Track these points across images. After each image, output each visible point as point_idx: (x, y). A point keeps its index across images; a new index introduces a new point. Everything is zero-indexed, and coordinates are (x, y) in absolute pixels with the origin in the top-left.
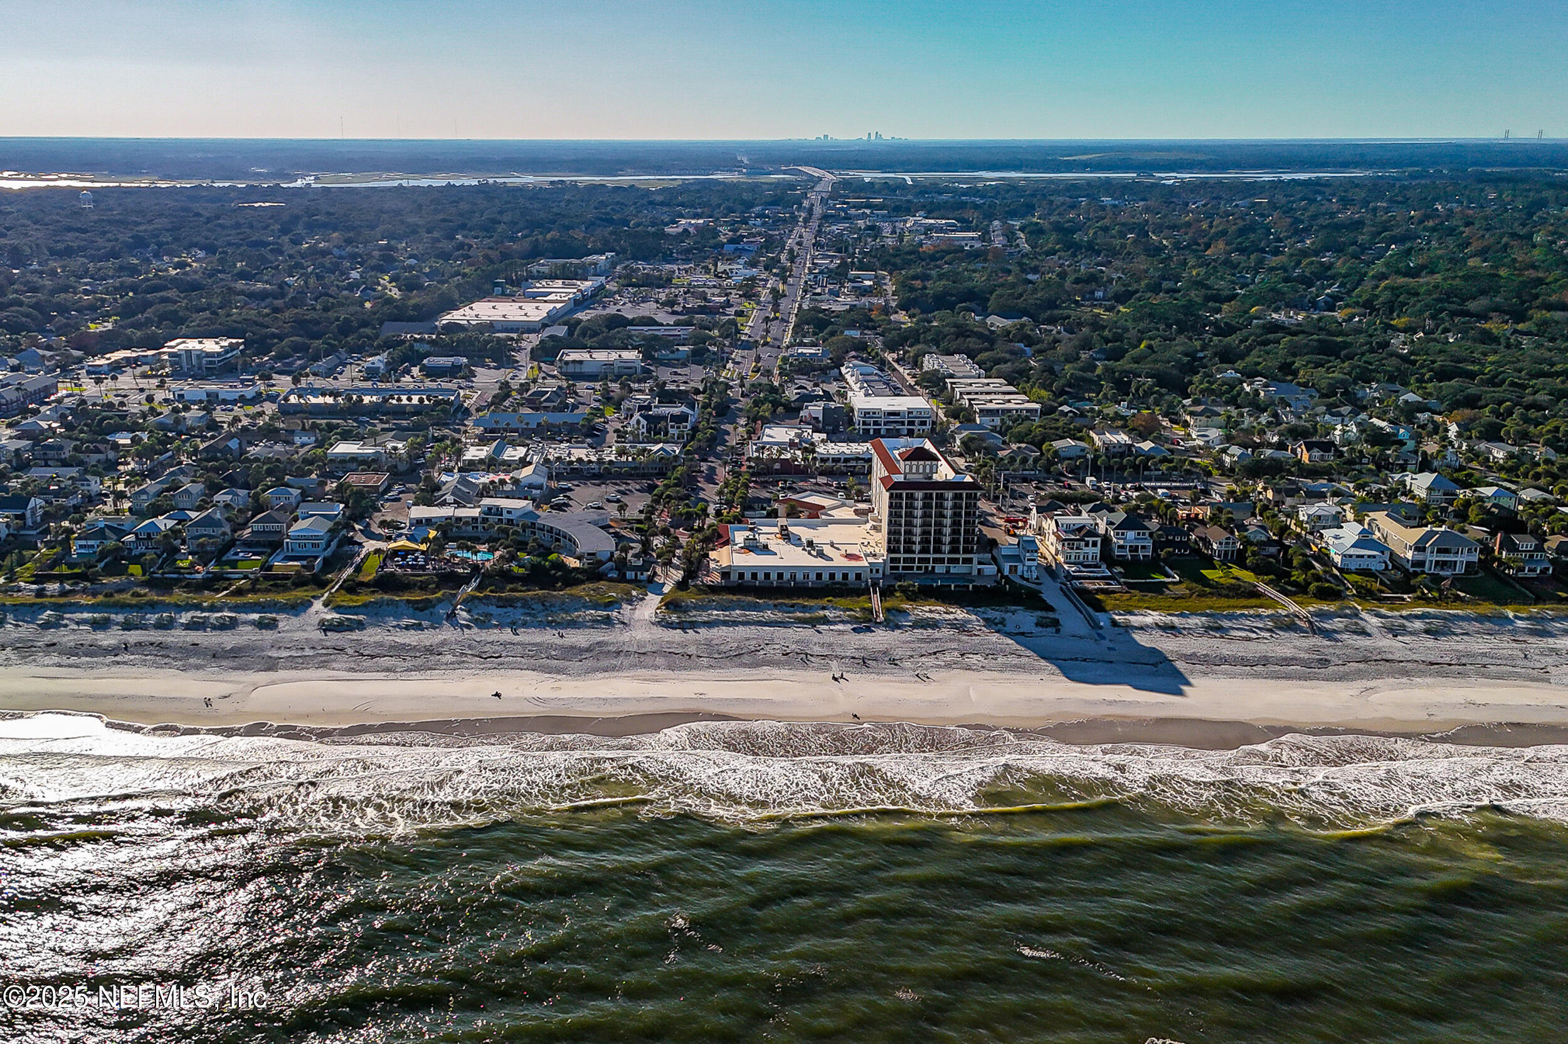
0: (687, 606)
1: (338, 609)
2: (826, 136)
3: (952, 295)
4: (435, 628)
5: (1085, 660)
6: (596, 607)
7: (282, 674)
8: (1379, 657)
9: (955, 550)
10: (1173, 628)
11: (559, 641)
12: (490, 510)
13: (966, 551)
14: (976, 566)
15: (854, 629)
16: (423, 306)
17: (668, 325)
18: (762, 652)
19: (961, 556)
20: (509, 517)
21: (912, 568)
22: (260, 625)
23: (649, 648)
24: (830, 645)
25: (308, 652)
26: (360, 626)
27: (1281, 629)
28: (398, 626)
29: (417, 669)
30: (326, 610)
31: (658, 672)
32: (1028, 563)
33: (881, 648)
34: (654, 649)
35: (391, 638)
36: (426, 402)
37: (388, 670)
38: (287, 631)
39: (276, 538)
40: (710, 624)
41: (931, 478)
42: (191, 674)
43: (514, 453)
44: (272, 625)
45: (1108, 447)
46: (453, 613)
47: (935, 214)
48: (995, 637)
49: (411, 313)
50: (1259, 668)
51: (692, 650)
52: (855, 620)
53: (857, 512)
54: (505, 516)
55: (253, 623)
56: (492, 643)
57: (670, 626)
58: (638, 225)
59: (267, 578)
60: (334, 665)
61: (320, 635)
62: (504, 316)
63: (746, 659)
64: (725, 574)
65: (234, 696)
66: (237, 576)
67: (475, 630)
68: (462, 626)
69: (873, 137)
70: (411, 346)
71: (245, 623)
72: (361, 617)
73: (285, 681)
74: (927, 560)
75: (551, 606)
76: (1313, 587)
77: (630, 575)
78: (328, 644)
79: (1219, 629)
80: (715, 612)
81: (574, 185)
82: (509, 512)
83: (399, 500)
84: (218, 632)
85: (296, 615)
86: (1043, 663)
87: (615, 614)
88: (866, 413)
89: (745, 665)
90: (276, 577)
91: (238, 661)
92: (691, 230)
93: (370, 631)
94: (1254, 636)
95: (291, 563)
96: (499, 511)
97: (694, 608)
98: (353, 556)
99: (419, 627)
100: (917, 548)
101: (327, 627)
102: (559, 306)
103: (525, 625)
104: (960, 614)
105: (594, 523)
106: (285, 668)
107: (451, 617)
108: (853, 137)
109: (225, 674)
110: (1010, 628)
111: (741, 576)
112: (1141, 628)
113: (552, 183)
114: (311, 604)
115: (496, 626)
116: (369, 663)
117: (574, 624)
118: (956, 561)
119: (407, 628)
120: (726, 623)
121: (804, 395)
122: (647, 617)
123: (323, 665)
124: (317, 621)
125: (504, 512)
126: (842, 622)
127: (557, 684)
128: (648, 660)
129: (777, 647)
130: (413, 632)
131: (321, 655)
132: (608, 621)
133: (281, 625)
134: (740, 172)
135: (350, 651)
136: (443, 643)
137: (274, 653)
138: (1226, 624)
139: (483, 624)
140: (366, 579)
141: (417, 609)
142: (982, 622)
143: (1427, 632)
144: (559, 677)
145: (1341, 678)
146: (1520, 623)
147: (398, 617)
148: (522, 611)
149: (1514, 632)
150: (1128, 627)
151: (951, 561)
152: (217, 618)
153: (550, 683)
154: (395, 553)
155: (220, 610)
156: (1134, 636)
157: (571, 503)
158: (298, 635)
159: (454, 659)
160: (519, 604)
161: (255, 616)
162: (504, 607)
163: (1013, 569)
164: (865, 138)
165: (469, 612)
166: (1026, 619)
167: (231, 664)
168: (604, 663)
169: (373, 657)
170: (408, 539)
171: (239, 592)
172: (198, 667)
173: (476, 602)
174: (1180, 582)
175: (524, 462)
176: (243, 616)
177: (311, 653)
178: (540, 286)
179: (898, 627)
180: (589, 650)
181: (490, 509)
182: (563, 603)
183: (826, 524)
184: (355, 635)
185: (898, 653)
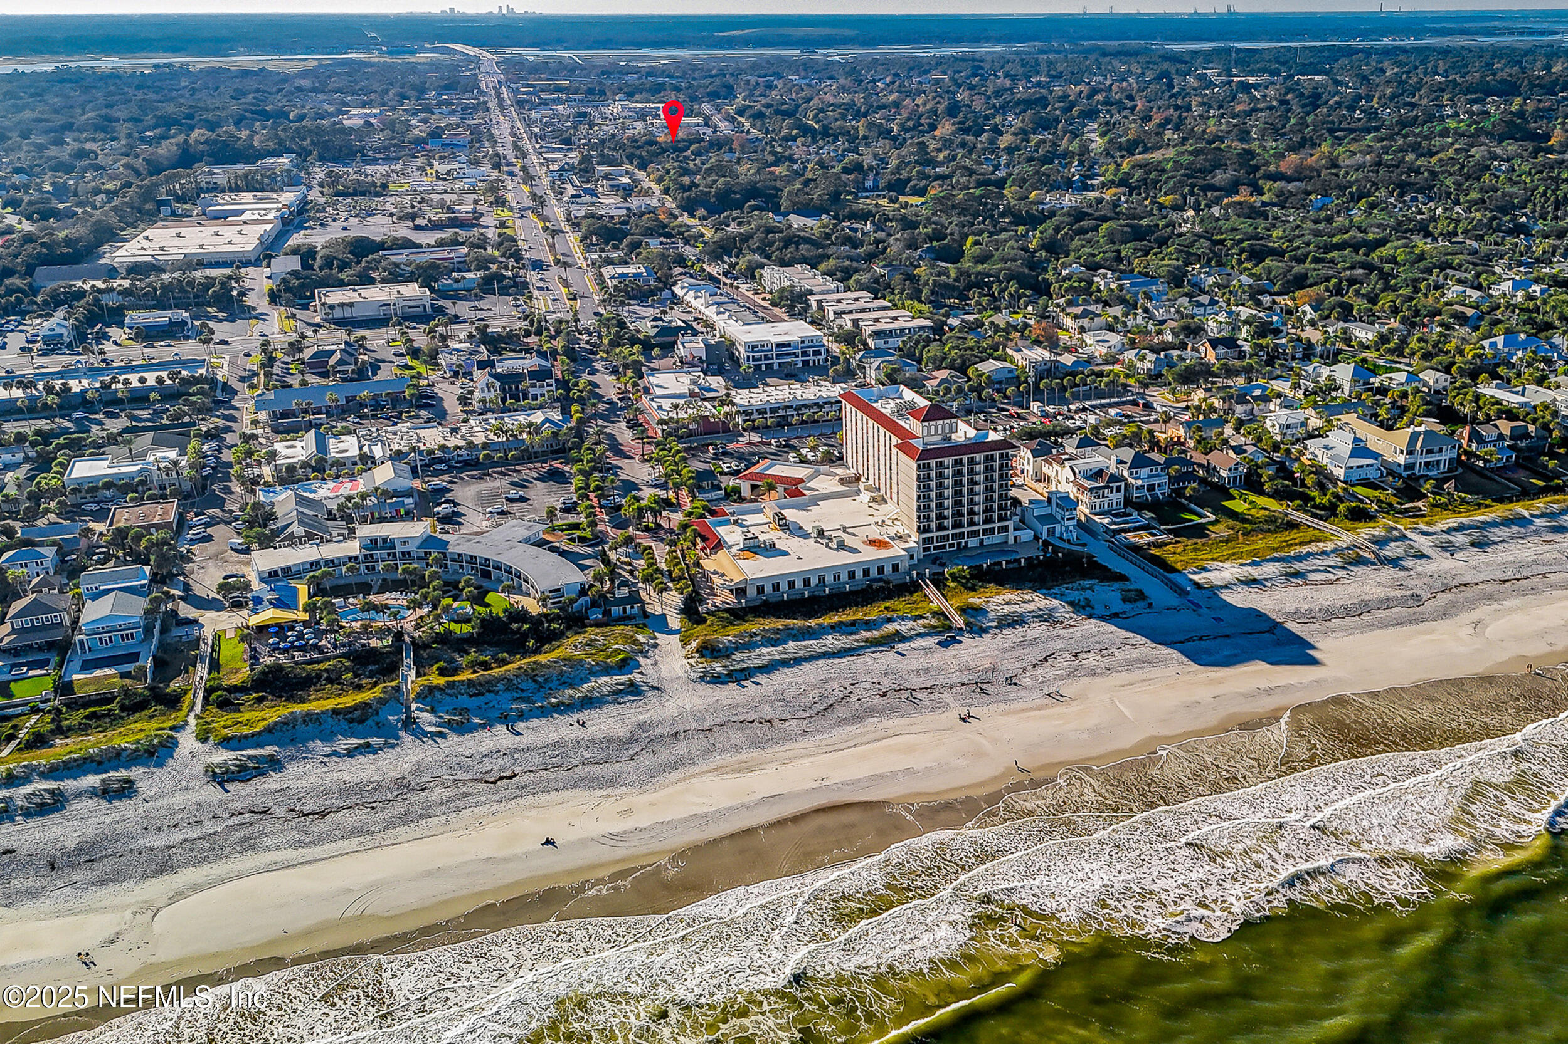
0: (727, 648)
1: (227, 742)
2: (452, 9)
3: (735, 193)
4: (392, 746)
5: (1201, 639)
6: (607, 670)
7: (186, 876)
8: (1455, 583)
9: (988, 520)
10: (1255, 581)
11: (581, 733)
12: (373, 543)
13: (1001, 519)
14: (1011, 534)
15: (939, 643)
16: (78, 240)
17: (428, 245)
18: (854, 698)
19: (997, 525)
20: (405, 549)
21: (944, 547)
22: (107, 793)
23: (710, 721)
24: (927, 671)
25: (211, 827)
26: (275, 764)
27: (1350, 564)
28: (335, 753)
29: (403, 820)
30: (207, 747)
31: (744, 756)
32: (1067, 523)
33: (986, 664)
34: (718, 721)
35: (335, 776)
36: (168, 382)
37: (357, 832)
38: (159, 796)
39: (57, 636)
40: (768, 668)
41: (950, 438)
42: (25, 908)
43: (346, 446)
44: (127, 790)
45: (1034, 364)
46: (409, 717)
47: (637, 97)
48: (1093, 626)
49: (65, 250)
50: (1366, 617)
51: (767, 712)
52: (932, 631)
53: (842, 481)
54: (399, 548)
55: (93, 793)
56: (491, 754)
57: (717, 680)
58: (301, 118)
59: (72, 705)
60: (268, 841)
61: (213, 793)
62: (201, 247)
63: (842, 712)
64: (740, 592)
65: (126, 937)
66: (18, 710)
67: (454, 738)
68: (433, 735)
69: (504, 11)
70: (97, 301)
71: (79, 795)
72: (270, 750)
73: (196, 888)
74: (962, 535)
75: (546, 680)
76: (1342, 508)
77: (617, 611)
78: (238, 806)
79: (1297, 574)
80: (765, 650)
81: (185, 71)
82: (404, 543)
83: (208, 539)
84: (37, 821)
85: (161, 765)
86: (1164, 651)
87: (638, 676)
88: (753, 347)
89: (842, 722)
90: (86, 703)
91: (100, 870)
92: (374, 121)
93: (293, 769)
94: (1331, 576)
95: (99, 673)
96: (387, 543)
97: (737, 649)
98: (196, 643)
99: (367, 749)
100: (949, 523)
101: (220, 777)
102: (268, 227)
103: (522, 716)
104: (1039, 601)
105: (527, 541)
106: (187, 864)
107: (410, 724)
108: (483, 10)
109: (87, 896)
110: (1100, 610)
111: (761, 590)
112: (1226, 587)
113: (156, 66)
114: (176, 743)
115: (483, 726)
116: (319, 826)
117: (589, 702)
118: (992, 531)
119: (350, 753)
120: (785, 663)
121: (663, 328)
122: (681, 673)
123: (248, 845)
124: (201, 769)
125: (398, 544)
126: (919, 635)
127: (622, 805)
128: (717, 737)
129: (867, 685)
130: (361, 759)
131: (235, 827)
132: (633, 690)
133: (141, 785)
134: (380, 51)
135: (280, 811)
136: (418, 769)
137: (156, 841)
138: (1299, 566)
139: (462, 728)
140: (238, 679)
141: (352, 721)
142: (1068, 608)
143: (1473, 544)
144: (617, 792)
145: (1444, 614)
146: (1539, 522)
147: (328, 737)
148: (508, 695)
149: (1538, 532)
150: (1214, 589)
151: (985, 532)
152: (27, 797)
153: (610, 806)
154: (261, 629)
155: (26, 780)
156: (1223, 597)
157: (461, 509)
158: (179, 800)
159: (447, 793)
160: (500, 687)
161: (92, 780)
162: (481, 694)
163: (1052, 532)
164: (496, 11)
165: (433, 711)
166: (1108, 594)
167: (90, 876)
168: (666, 754)
169: (323, 814)
170: (276, 606)
171: (39, 741)
172: (33, 894)
173: (437, 694)
174: (1216, 522)
175: (367, 461)
176: (70, 785)
177: (217, 827)
178: (224, 202)
179: (985, 630)
180: (633, 740)
181: (374, 541)
182: (562, 673)
183: (815, 501)
184: (273, 781)
185: (1009, 666)
